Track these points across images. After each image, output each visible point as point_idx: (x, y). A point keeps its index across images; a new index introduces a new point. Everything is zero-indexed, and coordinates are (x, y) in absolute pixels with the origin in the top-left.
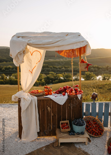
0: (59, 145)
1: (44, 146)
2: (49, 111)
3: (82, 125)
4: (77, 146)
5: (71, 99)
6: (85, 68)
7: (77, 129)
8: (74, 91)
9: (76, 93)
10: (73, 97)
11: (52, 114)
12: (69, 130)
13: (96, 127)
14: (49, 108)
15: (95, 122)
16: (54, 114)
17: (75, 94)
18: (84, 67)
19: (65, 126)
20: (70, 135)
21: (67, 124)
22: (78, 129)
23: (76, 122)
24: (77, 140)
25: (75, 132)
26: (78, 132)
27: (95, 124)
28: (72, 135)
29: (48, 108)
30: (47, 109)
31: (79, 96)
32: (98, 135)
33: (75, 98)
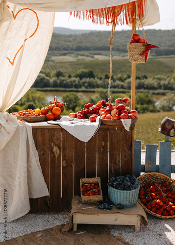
0: (75, 229)
1: (40, 229)
2: (57, 156)
3: (129, 188)
4: (116, 234)
5: (108, 129)
6: (141, 55)
7: (117, 195)
8: (114, 111)
9: (119, 114)
10: (111, 124)
11: (63, 163)
12: (100, 197)
13: (167, 197)
14: (55, 149)
15: (166, 186)
16: (67, 163)
17: (116, 118)
18: (139, 53)
19: (91, 189)
20: (101, 209)
21: (96, 184)
22: (121, 196)
23: (116, 180)
24: (116, 220)
25: (113, 204)
26: (120, 204)
27: (166, 192)
28: (105, 208)
29: (53, 148)
30: (52, 152)
31: (127, 123)
32: (169, 215)
33: (116, 126)
